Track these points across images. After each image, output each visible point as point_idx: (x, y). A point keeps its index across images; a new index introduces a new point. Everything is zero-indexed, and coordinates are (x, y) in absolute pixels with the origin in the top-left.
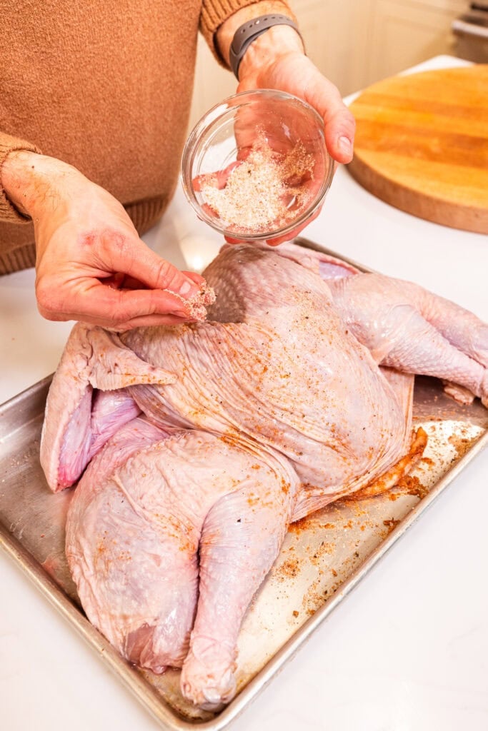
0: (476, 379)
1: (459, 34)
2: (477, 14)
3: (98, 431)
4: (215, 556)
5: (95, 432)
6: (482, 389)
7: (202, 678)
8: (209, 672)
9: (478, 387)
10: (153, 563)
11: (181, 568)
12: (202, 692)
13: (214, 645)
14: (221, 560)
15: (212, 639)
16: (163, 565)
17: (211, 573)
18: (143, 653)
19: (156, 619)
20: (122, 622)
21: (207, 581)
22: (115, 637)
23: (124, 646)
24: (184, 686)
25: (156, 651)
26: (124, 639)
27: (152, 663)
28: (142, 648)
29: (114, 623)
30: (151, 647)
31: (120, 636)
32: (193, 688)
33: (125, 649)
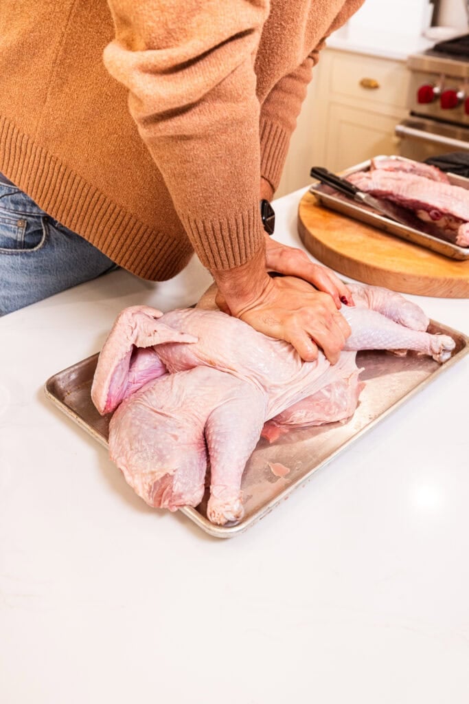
0: (426, 344)
1: (401, 135)
2: (416, 120)
3: (134, 380)
4: (218, 439)
5: (131, 380)
6: (431, 349)
7: (221, 506)
8: (226, 502)
9: (429, 349)
10: (172, 439)
11: (191, 444)
12: (222, 514)
13: (225, 489)
14: (223, 440)
15: (225, 486)
16: (179, 440)
17: (217, 449)
18: (165, 492)
19: (174, 471)
20: (150, 476)
21: (216, 455)
22: (144, 488)
23: (149, 492)
24: (211, 515)
25: (175, 489)
26: (151, 487)
27: (170, 501)
28: (164, 489)
29: (144, 479)
30: (171, 488)
31: (147, 487)
32: (216, 515)
33: (151, 494)
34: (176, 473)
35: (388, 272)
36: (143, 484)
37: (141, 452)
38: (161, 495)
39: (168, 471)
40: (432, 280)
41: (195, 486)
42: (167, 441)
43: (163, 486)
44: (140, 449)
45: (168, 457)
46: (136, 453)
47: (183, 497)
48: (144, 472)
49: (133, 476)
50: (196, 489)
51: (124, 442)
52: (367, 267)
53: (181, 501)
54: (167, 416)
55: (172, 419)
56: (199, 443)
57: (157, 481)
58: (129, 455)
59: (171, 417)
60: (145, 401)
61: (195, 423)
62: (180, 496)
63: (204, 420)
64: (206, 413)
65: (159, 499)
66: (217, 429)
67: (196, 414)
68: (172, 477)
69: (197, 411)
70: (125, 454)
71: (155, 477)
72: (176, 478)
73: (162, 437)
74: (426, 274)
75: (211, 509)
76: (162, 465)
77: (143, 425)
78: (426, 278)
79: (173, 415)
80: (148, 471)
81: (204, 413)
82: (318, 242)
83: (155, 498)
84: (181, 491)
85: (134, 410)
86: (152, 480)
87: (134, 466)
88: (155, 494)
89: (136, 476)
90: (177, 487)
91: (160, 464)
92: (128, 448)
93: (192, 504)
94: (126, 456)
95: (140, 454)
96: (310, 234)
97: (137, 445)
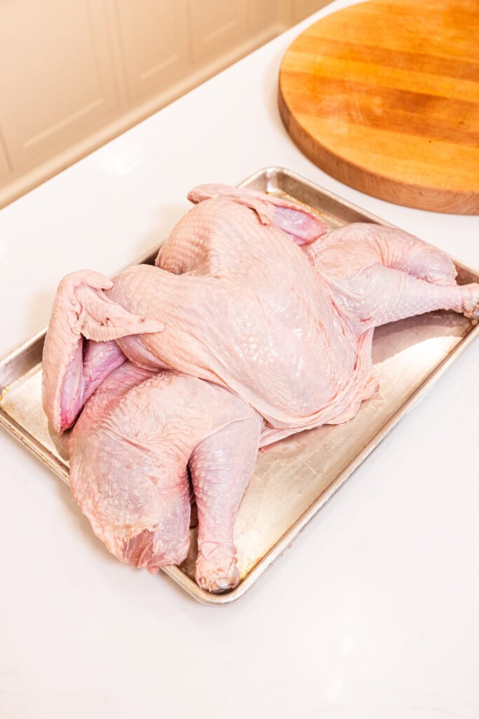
5: (88, 379)
6: (463, 308)
7: (214, 572)
8: (219, 567)
9: (460, 308)
13: (218, 547)
14: (214, 480)
15: (217, 543)
17: (207, 491)
18: (143, 554)
19: (154, 527)
20: (124, 531)
21: (205, 499)
22: (117, 545)
23: (124, 550)
24: (200, 580)
25: (156, 550)
26: (125, 544)
27: (149, 563)
28: (143, 549)
29: (116, 532)
30: (151, 549)
31: (121, 544)
32: (208, 581)
33: (126, 553)
34: (157, 528)
35: (400, 184)
36: (115, 538)
37: (112, 497)
38: (139, 556)
39: (146, 527)
40: (456, 195)
41: (179, 542)
42: (144, 485)
43: (141, 546)
44: (110, 493)
45: (146, 507)
46: (105, 498)
47: (166, 557)
48: (116, 524)
49: (102, 527)
50: (181, 545)
51: (90, 480)
52: (373, 176)
53: (164, 561)
54: (142, 449)
55: (150, 454)
56: (182, 483)
57: (134, 538)
58: (97, 499)
59: (148, 451)
60: (115, 424)
61: (178, 457)
62: (162, 556)
63: (189, 452)
64: (191, 443)
65: (136, 560)
66: (206, 464)
67: (180, 444)
68: (152, 533)
69: (181, 441)
70: (92, 496)
71: (131, 533)
72: (156, 536)
73: (139, 479)
74: (449, 187)
75: (201, 573)
76: (140, 518)
77: (114, 462)
78: (449, 192)
79: (150, 448)
80: (121, 523)
81: (190, 443)
82: (307, 136)
83: (131, 558)
84: (163, 551)
85: (101, 437)
86: (127, 536)
87: (104, 515)
88: (130, 554)
89: (107, 528)
90: (159, 547)
91: (136, 516)
92: (96, 490)
93: (176, 563)
94: (94, 498)
95: (110, 500)
96: (296, 123)
97: (107, 488)
